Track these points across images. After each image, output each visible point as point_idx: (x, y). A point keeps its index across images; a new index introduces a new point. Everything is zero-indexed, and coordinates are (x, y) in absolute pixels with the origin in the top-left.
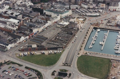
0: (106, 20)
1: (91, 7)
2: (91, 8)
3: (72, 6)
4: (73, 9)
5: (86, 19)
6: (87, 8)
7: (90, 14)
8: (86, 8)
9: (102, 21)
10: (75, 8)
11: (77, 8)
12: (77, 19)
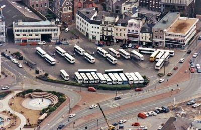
0: (164, 111)
1: (120, 33)
2: (119, 37)
3: (20, 23)
4: (25, 41)
5: (61, 101)
6: (98, 38)
7: (94, 75)
8: (94, 38)
9: (141, 116)
10: (36, 36)
11: (46, 38)
12: (16, 100)
